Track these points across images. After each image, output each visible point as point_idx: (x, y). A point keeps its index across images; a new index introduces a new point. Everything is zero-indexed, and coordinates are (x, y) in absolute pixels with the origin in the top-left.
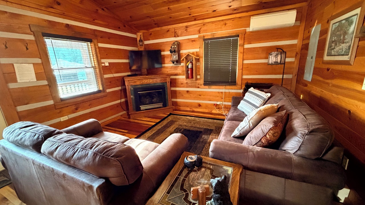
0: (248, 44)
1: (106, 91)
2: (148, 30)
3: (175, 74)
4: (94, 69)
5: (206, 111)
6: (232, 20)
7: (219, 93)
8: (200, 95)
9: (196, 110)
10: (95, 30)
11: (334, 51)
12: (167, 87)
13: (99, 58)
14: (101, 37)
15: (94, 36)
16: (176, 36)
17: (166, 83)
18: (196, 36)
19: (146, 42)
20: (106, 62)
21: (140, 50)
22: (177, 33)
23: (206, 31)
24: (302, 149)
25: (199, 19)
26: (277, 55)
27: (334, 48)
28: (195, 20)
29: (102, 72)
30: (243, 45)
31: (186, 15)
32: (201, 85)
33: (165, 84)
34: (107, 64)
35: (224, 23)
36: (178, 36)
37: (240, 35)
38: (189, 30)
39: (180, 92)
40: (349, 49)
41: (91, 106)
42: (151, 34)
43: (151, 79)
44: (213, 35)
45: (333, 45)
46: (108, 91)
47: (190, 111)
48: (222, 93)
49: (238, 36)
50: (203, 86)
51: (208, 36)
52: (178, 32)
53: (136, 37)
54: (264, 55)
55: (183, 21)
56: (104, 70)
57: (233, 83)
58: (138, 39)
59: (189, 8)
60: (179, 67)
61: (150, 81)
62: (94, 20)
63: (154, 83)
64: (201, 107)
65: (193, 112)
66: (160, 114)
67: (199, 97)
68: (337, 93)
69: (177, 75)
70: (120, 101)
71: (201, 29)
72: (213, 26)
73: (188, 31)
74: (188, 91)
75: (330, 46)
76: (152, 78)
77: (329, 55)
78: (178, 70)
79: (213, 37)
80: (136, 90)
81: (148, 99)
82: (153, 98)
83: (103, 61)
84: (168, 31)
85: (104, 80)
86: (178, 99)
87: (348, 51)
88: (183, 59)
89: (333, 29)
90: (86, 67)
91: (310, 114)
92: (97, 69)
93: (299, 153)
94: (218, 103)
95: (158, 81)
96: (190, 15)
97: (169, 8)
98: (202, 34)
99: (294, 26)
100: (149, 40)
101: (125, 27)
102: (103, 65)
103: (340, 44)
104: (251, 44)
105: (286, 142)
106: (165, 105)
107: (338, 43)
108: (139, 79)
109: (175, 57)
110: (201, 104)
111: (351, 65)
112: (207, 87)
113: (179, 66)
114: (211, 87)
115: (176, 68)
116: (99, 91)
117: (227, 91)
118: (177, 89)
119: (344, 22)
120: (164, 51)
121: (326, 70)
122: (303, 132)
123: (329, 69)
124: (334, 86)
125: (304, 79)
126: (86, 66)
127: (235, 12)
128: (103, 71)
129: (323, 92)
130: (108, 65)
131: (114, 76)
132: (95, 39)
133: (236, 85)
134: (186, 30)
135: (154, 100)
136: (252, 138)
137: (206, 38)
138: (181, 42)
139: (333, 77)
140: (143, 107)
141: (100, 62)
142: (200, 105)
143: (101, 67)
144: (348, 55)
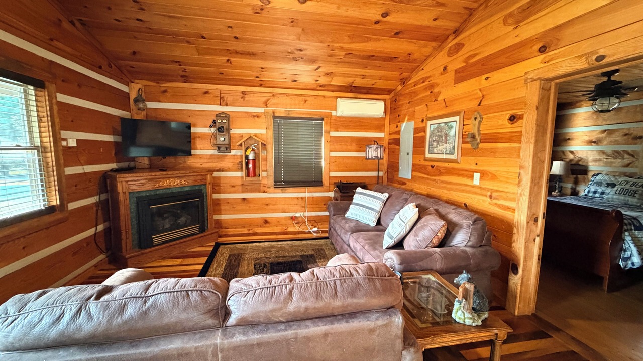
0: (335, 131)
1: (67, 206)
2: (158, 83)
3: (218, 169)
4: (38, 152)
5: (277, 230)
6: (314, 97)
7: (297, 198)
8: (266, 205)
9: (259, 230)
10: (52, 62)
11: (437, 150)
12: (206, 193)
13: (57, 127)
14: (63, 81)
15: (50, 76)
16: (223, 104)
17: (205, 185)
18: (260, 110)
19: (151, 105)
20: (72, 139)
21: (136, 117)
22: (225, 99)
23: (276, 105)
24: (471, 239)
25: (267, 85)
26: (377, 148)
27: (437, 147)
28: (261, 85)
29: (62, 162)
30: (329, 133)
31: (252, 76)
32: (269, 187)
33: (203, 187)
34: (73, 143)
35: (304, 100)
36: (227, 105)
37: (325, 119)
38: (247, 97)
39: (227, 201)
40: (454, 149)
41: (27, 250)
42: (165, 91)
43: (176, 177)
44: (287, 112)
45: (434, 144)
46: (72, 206)
47: (249, 235)
48: (302, 198)
49: (323, 120)
50: (272, 188)
51: (280, 112)
52: (227, 98)
53: (128, 91)
54: (354, 147)
55: (239, 83)
56: (67, 156)
57: (317, 182)
58: (133, 96)
59: (262, 68)
60: (228, 157)
61: (175, 183)
62: (52, 40)
63: (182, 186)
64: (268, 225)
65: (255, 234)
66: (194, 248)
67: (266, 207)
68: (449, 189)
69: (223, 171)
70: (94, 229)
71: (268, 100)
72: (288, 100)
73: (246, 99)
74: (244, 199)
75: (431, 145)
76: (180, 175)
77: (431, 152)
78: (226, 161)
79: (288, 116)
80: (144, 201)
81: (167, 220)
82: (177, 216)
83: (64, 134)
84: (206, 93)
85: (64, 180)
86: (222, 215)
87: (453, 151)
88: (242, 144)
89: (432, 129)
90: (18, 146)
91: (456, 208)
92: (49, 155)
93: (470, 243)
94: (298, 215)
95: (190, 181)
96: (257, 77)
97: (228, 60)
98: (270, 109)
99: (381, 118)
100: (160, 102)
101: (111, 67)
102: (64, 144)
103: (443, 144)
104: (338, 131)
105: (454, 237)
106: (203, 229)
107: (440, 143)
108: (152, 177)
109: (222, 139)
110: (269, 220)
111: (458, 163)
112: (279, 190)
113: (227, 155)
114: (286, 190)
115: (220, 159)
116: (50, 210)
117: (310, 195)
118: (222, 196)
119: (442, 125)
120: (195, 126)
121: (430, 168)
122: (469, 224)
123: (434, 167)
124: (442, 182)
125: (399, 176)
126: (18, 144)
127: (321, 88)
128: (64, 160)
129: (430, 189)
130: (75, 145)
131: (86, 172)
132: (52, 82)
133: (322, 186)
134: (242, 98)
135: (182, 220)
136: (420, 241)
137: (276, 115)
138: (232, 115)
139: (440, 174)
140: (156, 239)
141: (58, 137)
142: (266, 222)
143: (60, 148)
144: (454, 154)
